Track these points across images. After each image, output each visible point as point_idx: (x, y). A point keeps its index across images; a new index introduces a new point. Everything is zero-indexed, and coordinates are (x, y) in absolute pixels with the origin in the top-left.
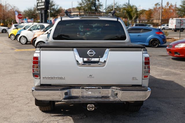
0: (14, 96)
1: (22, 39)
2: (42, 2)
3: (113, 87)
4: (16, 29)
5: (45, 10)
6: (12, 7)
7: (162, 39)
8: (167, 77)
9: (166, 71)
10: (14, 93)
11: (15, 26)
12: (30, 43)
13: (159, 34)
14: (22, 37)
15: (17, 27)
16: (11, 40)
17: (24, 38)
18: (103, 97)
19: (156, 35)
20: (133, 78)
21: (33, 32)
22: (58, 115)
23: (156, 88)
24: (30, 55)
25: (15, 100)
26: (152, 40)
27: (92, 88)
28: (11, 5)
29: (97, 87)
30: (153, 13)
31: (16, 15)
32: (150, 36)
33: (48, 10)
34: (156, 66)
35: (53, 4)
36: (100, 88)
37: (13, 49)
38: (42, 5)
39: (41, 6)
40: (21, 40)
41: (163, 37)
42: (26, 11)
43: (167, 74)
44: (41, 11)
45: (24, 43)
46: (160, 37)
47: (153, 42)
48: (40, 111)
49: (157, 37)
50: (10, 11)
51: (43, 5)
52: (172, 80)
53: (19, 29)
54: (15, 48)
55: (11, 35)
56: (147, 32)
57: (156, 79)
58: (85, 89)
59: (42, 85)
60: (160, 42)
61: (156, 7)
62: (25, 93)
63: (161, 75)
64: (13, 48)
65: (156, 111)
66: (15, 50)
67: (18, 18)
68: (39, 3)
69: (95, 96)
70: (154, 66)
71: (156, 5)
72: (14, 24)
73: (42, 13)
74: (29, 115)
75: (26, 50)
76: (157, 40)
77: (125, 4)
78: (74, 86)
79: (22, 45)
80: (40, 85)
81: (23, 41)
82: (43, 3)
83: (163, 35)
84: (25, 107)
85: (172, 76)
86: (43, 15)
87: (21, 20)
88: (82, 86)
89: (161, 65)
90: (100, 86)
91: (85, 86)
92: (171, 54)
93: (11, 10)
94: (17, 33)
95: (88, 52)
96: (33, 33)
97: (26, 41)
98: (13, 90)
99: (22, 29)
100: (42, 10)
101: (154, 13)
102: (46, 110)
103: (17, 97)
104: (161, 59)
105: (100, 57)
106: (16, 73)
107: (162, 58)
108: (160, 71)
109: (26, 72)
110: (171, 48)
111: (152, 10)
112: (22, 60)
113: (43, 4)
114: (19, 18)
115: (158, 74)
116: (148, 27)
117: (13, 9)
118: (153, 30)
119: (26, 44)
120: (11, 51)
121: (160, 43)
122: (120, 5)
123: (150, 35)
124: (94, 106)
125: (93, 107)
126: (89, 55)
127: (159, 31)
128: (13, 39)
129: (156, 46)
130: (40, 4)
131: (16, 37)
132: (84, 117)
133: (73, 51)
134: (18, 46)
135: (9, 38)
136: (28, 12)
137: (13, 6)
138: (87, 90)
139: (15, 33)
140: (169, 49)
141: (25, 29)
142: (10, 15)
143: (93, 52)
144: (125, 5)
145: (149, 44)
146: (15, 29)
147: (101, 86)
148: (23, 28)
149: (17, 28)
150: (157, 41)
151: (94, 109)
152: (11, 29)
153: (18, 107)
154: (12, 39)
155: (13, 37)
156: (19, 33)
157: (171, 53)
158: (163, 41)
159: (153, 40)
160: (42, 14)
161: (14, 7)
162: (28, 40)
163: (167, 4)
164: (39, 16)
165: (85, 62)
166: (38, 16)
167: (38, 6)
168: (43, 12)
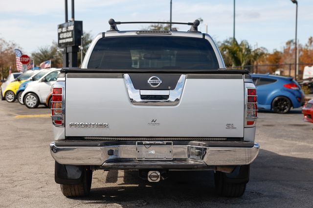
0: (15, 179)
1: (28, 97)
2: (67, 31)
3: (194, 142)
4: (17, 82)
5: (74, 45)
6: (8, 45)
7: (297, 97)
8: (302, 153)
9: (299, 146)
10: (14, 174)
11: (15, 76)
12: (43, 106)
13: (290, 88)
14: (29, 94)
15: (18, 77)
16: (8, 103)
17: (32, 96)
18: (175, 160)
19: (285, 90)
20: (228, 125)
21: (50, 85)
22: (96, 201)
23: (279, 167)
24: (44, 123)
25: (16, 183)
26: (276, 99)
27: (157, 142)
28: (8, 42)
29: (165, 142)
30: (283, 58)
31: (17, 57)
32: (273, 93)
33: (79, 47)
34: (281, 140)
35: (89, 40)
36: (170, 144)
37: (10, 115)
38: (68, 36)
39: (67, 38)
40: (27, 100)
41: (297, 94)
42: (35, 54)
43: (301, 149)
44: (66, 48)
45: (32, 106)
46: (293, 94)
47: (279, 104)
48: (64, 197)
49: (287, 94)
50: (6, 52)
51: (70, 37)
52: (309, 158)
53: (23, 81)
54: (15, 114)
55: (8, 92)
56: (267, 83)
57: (280, 156)
58: (145, 145)
59: (68, 138)
60: (293, 102)
61: (289, 48)
62: (36, 174)
63: (289, 151)
64: (11, 113)
65: (274, 196)
66: (16, 117)
67: (21, 63)
68: (62, 32)
69: (162, 157)
70: (277, 139)
71: (289, 43)
72: (12, 72)
73: (68, 52)
74: (42, 202)
75: (36, 116)
76: (287, 99)
77: (228, 40)
78: (124, 140)
79: (28, 109)
80: (64, 138)
81: (31, 102)
82: (71, 32)
83: (298, 91)
84: (35, 192)
85: (310, 152)
86: (70, 55)
87: (26, 65)
88: (138, 140)
89: (292, 137)
90: (170, 140)
91: (144, 140)
92: (311, 120)
93: (6, 50)
94: (20, 87)
95: (149, 81)
96: (51, 87)
97: (35, 102)
98: (14, 171)
99: (29, 79)
100: (68, 46)
101: (286, 58)
102: (74, 193)
103: (21, 179)
104: (292, 129)
105: (169, 88)
106: (18, 148)
107: (294, 129)
108: (288, 145)
109: (38, 147)
110: (310, 108)
111: (281, 53)
112: (30, 130)
113: (70, 34)
114: (24, 63)
115: (284, 150)
116: (270, 75)
117: (11, 48)
118: (278, 80)
119: (36, 107)
120: (7, 118)
121: (292, 105)
122: (219, 42)
123: (272, 90)
124: (159, 174)
125: (157, 177)
126: (152, 86)
127: (290, 83)
128: (11, 100)
129: (285, 111)
130: (65, 35)
131: (16, 97)
132: (144, 204)
133: (123, 77)
134: (20, 111)
135: (4, 99)
136: (41, 55)
137: (10, 44)
138: (147, 146)
139: (16, 89)
140: (308, 111)
141: (34, 79)
142: (5, 61)
143: (157, 79)
144: (227, 42)
145: (272, 108)
146: (16, 80)
147: (172, 140)
148: (31, 78)
149: (19, 80)
150: (286, 101)
151: (159, 179)
152: (7, 82)
153: (23, 192)
154: (9, 101)
155: (10, 96)
156: (22, 88)
157: (311, 118)
158: (299, 101)
159: (279, 100)
160: (67, 54)
161: (14, 45)
162: (40, 100)
163: (308, 42)
164: (61, 63)
165: (143, 97)
166: (59, 63)
167: (59, 39)
168: (70, 49)
